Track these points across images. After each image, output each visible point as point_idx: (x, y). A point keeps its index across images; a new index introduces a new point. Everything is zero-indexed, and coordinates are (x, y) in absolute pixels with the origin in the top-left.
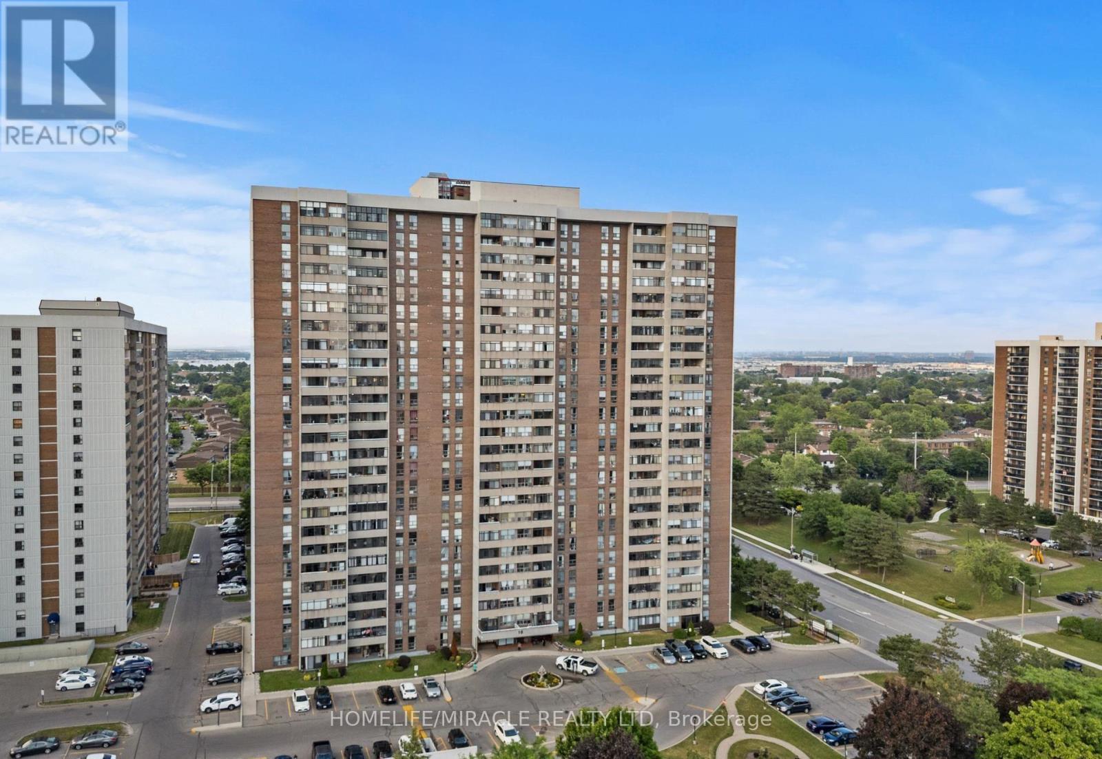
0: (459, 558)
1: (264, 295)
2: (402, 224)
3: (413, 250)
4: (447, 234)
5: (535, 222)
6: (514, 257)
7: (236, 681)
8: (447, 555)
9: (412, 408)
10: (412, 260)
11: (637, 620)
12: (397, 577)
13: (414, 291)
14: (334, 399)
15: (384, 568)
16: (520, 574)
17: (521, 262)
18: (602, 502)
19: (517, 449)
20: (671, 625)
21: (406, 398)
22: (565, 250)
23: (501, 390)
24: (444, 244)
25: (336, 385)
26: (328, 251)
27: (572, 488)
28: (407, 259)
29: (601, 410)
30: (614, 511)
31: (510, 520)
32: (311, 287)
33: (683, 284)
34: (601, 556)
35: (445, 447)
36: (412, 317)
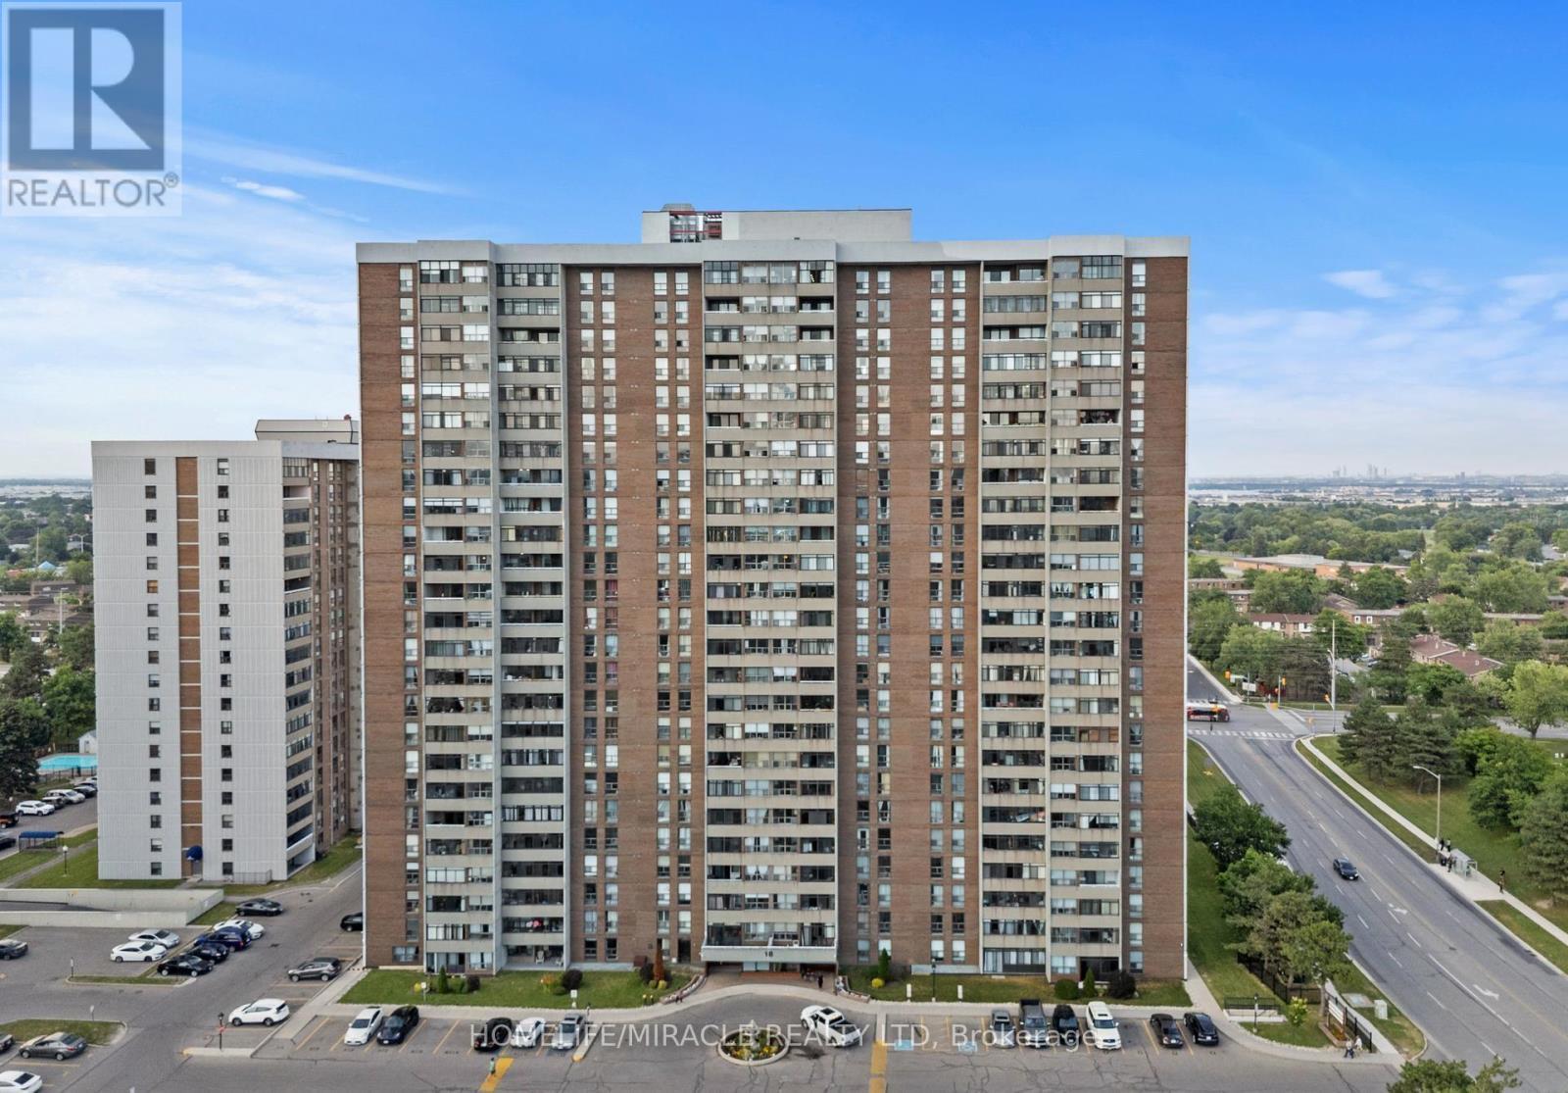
0: (688, 821)
1: (377, 405)
2: (590, 287)
3: (609, 327)
4: (661, 298)
5: (799, 271)
6: (763, 331)
7: (325, 978)
8: (667, 814)
9: (608, 576)
10: (607, 343)
11: (1000, 955)
12: (588, 842)
13: (611, 392)
14: (473, 561)
15: (562, 827)
16: (778, 856)
17: (775, 338)
18: (938, 744)
19: (771, 647)
20: (1060, 971)
21: (600, 561)
22: (865, 314)
23: (742, 549)
24: (657, 315)
25: (476, 539)
26: (462, 335)
27: (882, 716)
28: (599, 341)
29: (934, 586)
30: (961, 760)
31: (761, 764)
32: (436, 391)
33: (1074, 364)
34: (937, 836)
35: (664, 639)
36: (607, 433)
